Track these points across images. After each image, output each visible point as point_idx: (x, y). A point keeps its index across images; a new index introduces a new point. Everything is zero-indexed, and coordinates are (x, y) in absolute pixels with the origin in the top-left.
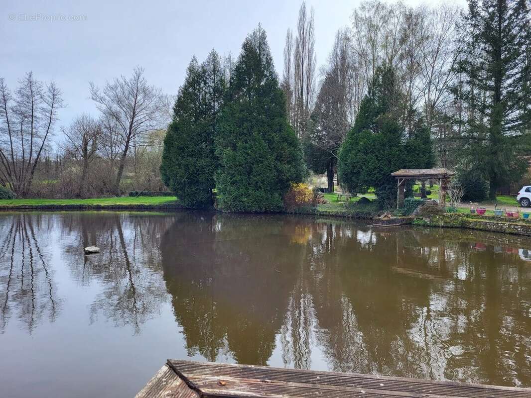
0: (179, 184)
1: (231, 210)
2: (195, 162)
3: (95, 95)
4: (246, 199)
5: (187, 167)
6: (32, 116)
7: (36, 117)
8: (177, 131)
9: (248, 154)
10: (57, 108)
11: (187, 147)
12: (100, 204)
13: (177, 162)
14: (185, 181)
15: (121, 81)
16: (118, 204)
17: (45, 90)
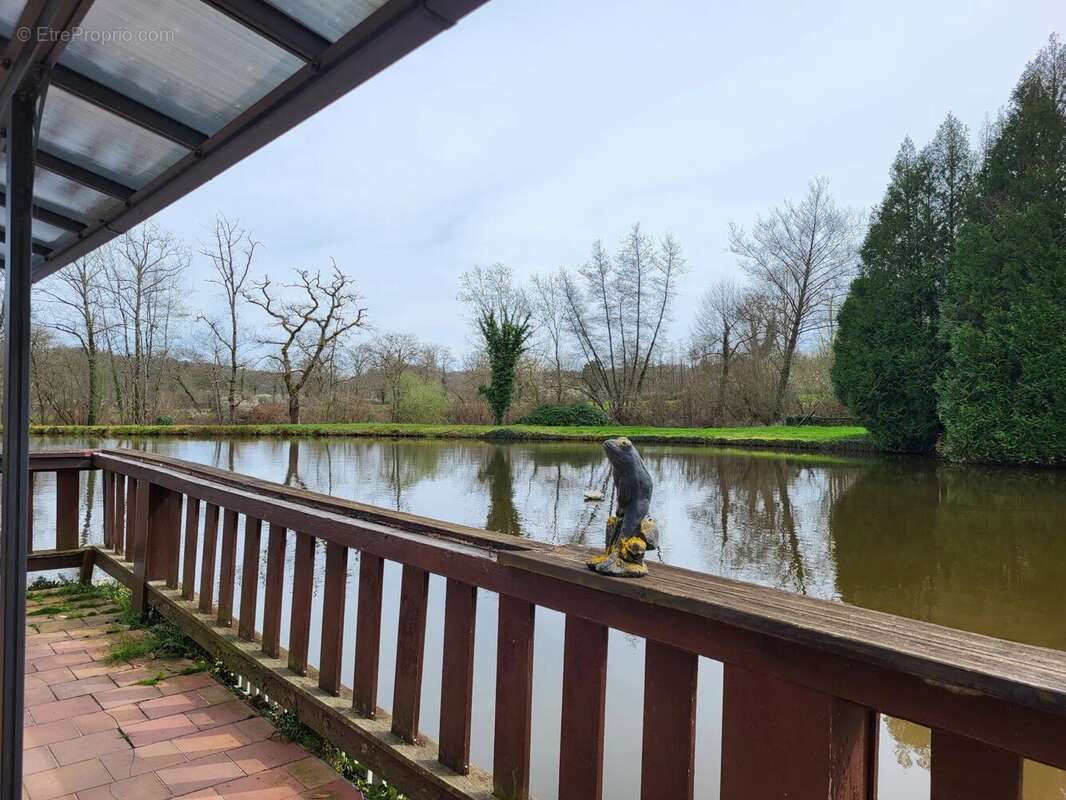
0: (864, 400)
1: (968, 457)
2: (896, 357)
3: (737, 243)
4: (1003, 434)
5: (878, 367)
6: (639, 293)
7: (643, 295)
8: (862, 295)
9: (1009, 334)
10: (676, 275)
11: (880, 327)
12: (724, 437)
13: (859, 359)
14: (874, 395)
15: (784, 210)
16: (754, 438)
17: (657, 249)
